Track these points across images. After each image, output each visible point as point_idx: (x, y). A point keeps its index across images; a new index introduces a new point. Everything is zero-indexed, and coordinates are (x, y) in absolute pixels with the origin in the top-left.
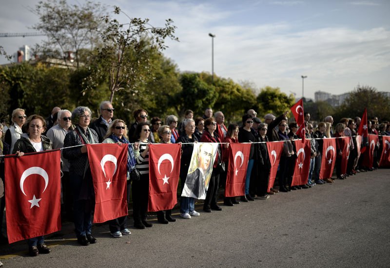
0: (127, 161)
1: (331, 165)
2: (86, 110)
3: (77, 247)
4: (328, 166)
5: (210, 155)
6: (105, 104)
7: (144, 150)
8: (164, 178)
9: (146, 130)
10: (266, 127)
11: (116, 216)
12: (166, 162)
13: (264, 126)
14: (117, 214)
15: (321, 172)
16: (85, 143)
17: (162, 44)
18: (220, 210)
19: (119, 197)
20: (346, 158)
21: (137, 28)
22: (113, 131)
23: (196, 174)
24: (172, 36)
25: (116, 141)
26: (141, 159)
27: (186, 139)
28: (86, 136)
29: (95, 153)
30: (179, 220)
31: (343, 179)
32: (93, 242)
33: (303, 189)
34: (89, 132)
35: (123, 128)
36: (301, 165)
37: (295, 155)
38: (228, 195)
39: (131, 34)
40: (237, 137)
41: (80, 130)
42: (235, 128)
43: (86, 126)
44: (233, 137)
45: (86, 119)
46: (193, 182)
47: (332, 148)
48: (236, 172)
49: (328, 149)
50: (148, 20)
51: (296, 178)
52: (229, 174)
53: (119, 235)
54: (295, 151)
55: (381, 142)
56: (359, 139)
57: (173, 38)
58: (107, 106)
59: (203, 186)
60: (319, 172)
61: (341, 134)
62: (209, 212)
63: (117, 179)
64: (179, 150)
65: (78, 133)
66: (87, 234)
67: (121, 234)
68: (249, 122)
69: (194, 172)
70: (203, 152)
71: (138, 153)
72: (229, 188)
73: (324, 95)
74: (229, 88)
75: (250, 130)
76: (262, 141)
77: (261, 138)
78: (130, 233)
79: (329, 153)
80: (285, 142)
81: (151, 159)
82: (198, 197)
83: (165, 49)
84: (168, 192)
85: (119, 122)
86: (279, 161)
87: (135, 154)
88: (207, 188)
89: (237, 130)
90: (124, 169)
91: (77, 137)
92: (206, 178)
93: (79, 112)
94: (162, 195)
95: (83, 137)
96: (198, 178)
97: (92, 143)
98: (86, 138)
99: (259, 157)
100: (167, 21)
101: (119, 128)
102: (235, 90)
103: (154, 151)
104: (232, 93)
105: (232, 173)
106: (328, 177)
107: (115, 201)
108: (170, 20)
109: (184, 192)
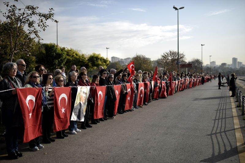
0: (42, 99)
1: (142, 97)
2: (14, 65)
3: (11, 161)
4: (141, 98)
5: (86, 93)
6: (20, 61)
7: (51, 91)
8: (62, 109)
9: (51, 79)
10: (113, 76)
11: (35, 136)
12: (63, 99)
13: (112, 76)
14: (36, 135)
15: (137, 101)
16: (14, 87)
17: (45, 24)
18: (91, 127)
19: (37, 124)
20: (148, 93)
21: (30, 12)
22: (31, 80)
23: (79, 105)
24: (52, 19)
25: (33, 86)
26: (49, 97)
27: (72, 84)
28: (15, 83)
29: (22, 94)
30: (70, 135)
31: (147, 105)
32: (21, 155)
33: (130, 112)
34: (16, 80)
35: (38, 77)
36: (129, 98)
37: (127, 92)
38: (95, 118)
39: (25, 15)
40: (98, 83)
41: (10, 79)
42: (97, 77)
43: (14, 75)
44: (96, 82)
45: (15, 71)
46: (78, 111)
47: (142, 88)
48: (99, 103)
49: (141, 89)
50: (38, 8)
51: (127, 105)
52: (95, 105)
53: (37, 149)
54: (127, 90)
55: (161, 84)
56: (153, 83)
57: (53, 20)
58: (22, 62)
59: (83, 113)
60: (137, 102)
61: (145, 80)
62: (86, 129)
63: (35, 111)
64: (70, 91)
65: (9, 81)
66: (15, 151)
67: (38, 148)
68: (105, 74)
69: (78, 105)
70: (82, 92)
71: (47, 94)
72: (96, 114)
73: (116, 59)
74: (71, 53)
75: (105, 79)
76: (111, 85)
77: (111, 83)
78: (44, 147)
79: (141, 91)
80: (122, 85)
81: (55, 97)
82: (80, 120)
83: (46, 27)
84: (65, 118)
85: (35, 73)
86: (119, 96)
87: (46, 94)
88: (85, 114)
89: (99, 78)
90: (40, 104)
91: (8, 84)
92: (84, 108)
93: (10, 66)
94: (61, 121)
95: (12, 84)
96: (80, 108)
97: (19, 87)
98: (15, 84)
99: (110, 94)
100: (50, 9)
101: (36, 77)
102: (74, 54)
103: (56, 92)
104: (73, 56)
105: (97, 104)
106: (141, 105)
107: (34, 126)
108: (52, 9)
109: (72, 117)
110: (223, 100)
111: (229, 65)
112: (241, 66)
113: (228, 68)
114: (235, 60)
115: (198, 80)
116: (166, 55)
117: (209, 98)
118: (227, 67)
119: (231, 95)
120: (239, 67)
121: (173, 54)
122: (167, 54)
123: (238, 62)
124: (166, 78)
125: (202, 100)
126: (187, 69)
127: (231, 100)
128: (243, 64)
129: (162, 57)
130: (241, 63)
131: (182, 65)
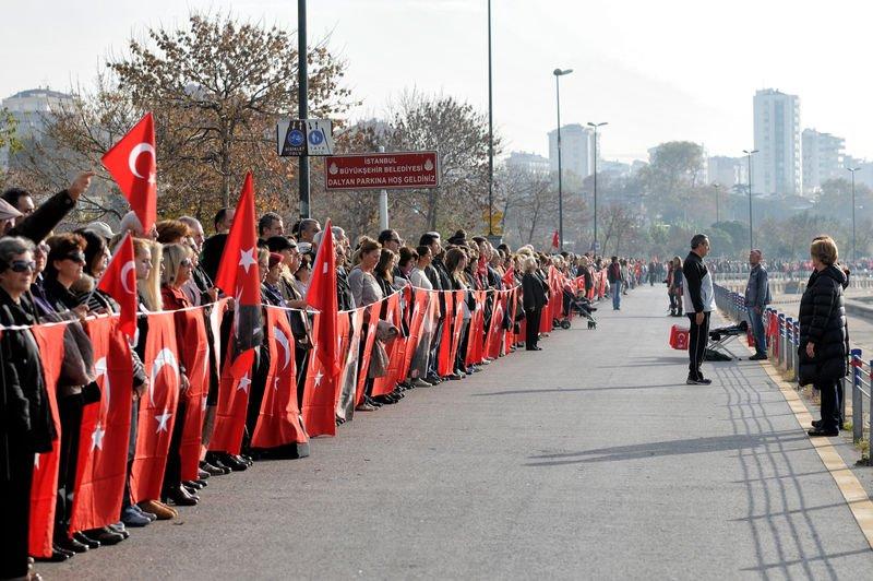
110: (763, 458)
111: (723, 163)
112: (833, 175)
113: (714, 191)
114: (775, 111)
115: (498, 308)
116: (161, 55)
117: (651, 450)
118: (707, 182)
119: (808, 425)
120: (816, 189)
121: (226, 48)
122: (167, 46)
123: (810, 137)
124: (290, 277)
125: (607, 463)
126: (385, 198)
127: (822, 454)
128: (848, 158)
129: (116, 77)
130: (831, 143)
131: (342, 162)
